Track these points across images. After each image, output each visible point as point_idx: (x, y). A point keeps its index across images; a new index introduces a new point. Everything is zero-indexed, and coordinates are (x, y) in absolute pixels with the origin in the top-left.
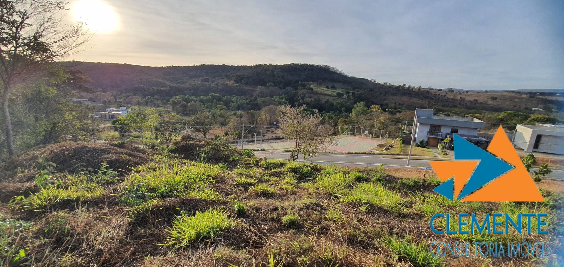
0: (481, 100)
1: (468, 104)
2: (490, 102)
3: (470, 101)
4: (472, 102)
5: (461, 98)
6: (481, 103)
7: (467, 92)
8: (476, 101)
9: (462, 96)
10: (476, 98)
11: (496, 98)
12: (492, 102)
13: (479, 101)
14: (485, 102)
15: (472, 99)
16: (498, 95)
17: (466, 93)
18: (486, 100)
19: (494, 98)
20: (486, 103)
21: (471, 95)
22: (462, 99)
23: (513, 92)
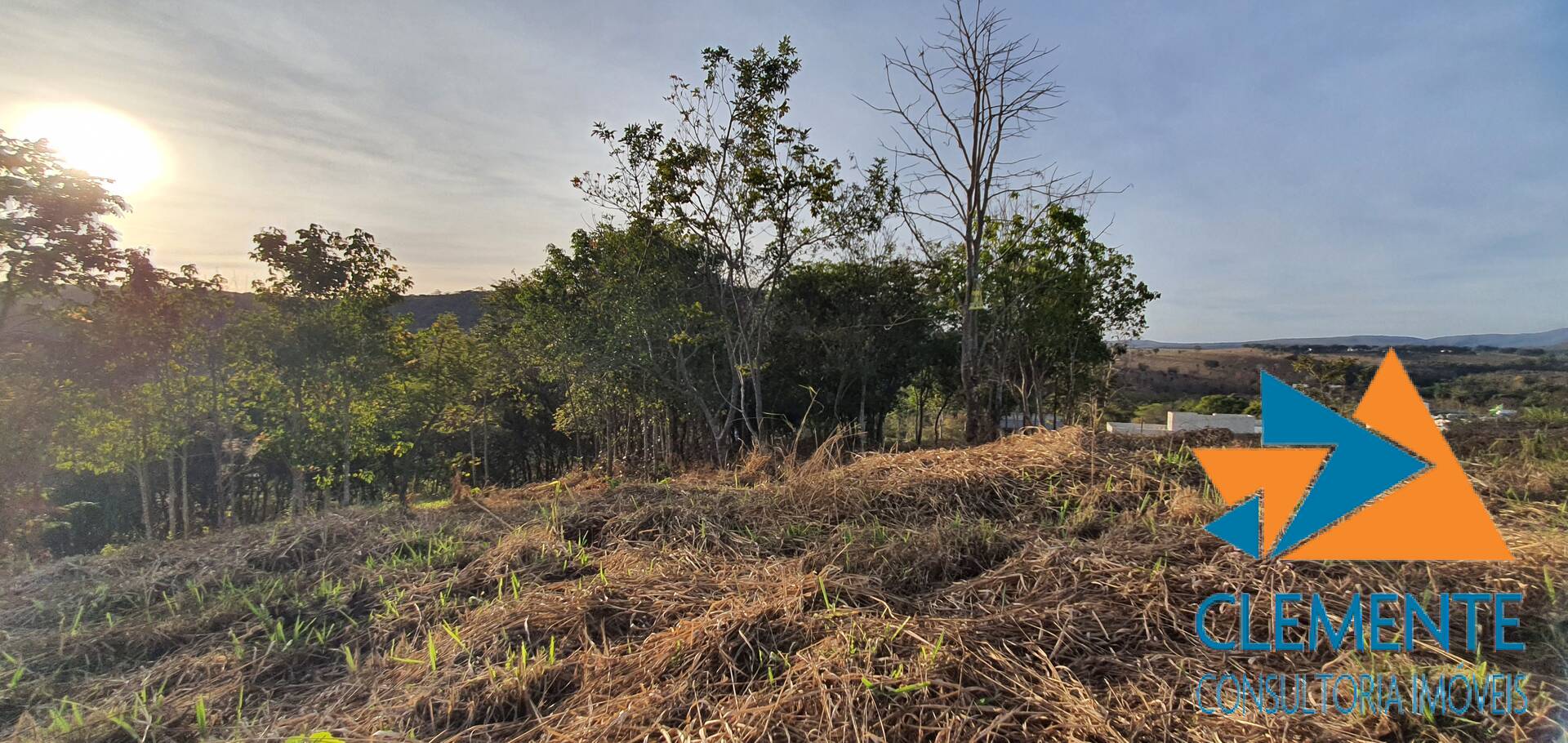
0: (1184, 369)
1: (1157, 380)
2: (1205, 372)
3: (1162, 373)
4: (1165, 375)
5: (1140, 365)
6: (1185, 376)
7: (1156, 350)
8: (1173, 371)
9: (1142, 361)
10: (1173, 365)
11: (1216, 364)
12: (1208, 373)
13: (1181, 372)
14: (1195, 372)
15: (1164, 366)
16: (1222, 356)
17: (1153, 353)
18: (1195, 369)
19: (1213, 364)
20: (1196, 375)
21: (1165, 359)
22: (1142, 367)
23: (1258, 346)
